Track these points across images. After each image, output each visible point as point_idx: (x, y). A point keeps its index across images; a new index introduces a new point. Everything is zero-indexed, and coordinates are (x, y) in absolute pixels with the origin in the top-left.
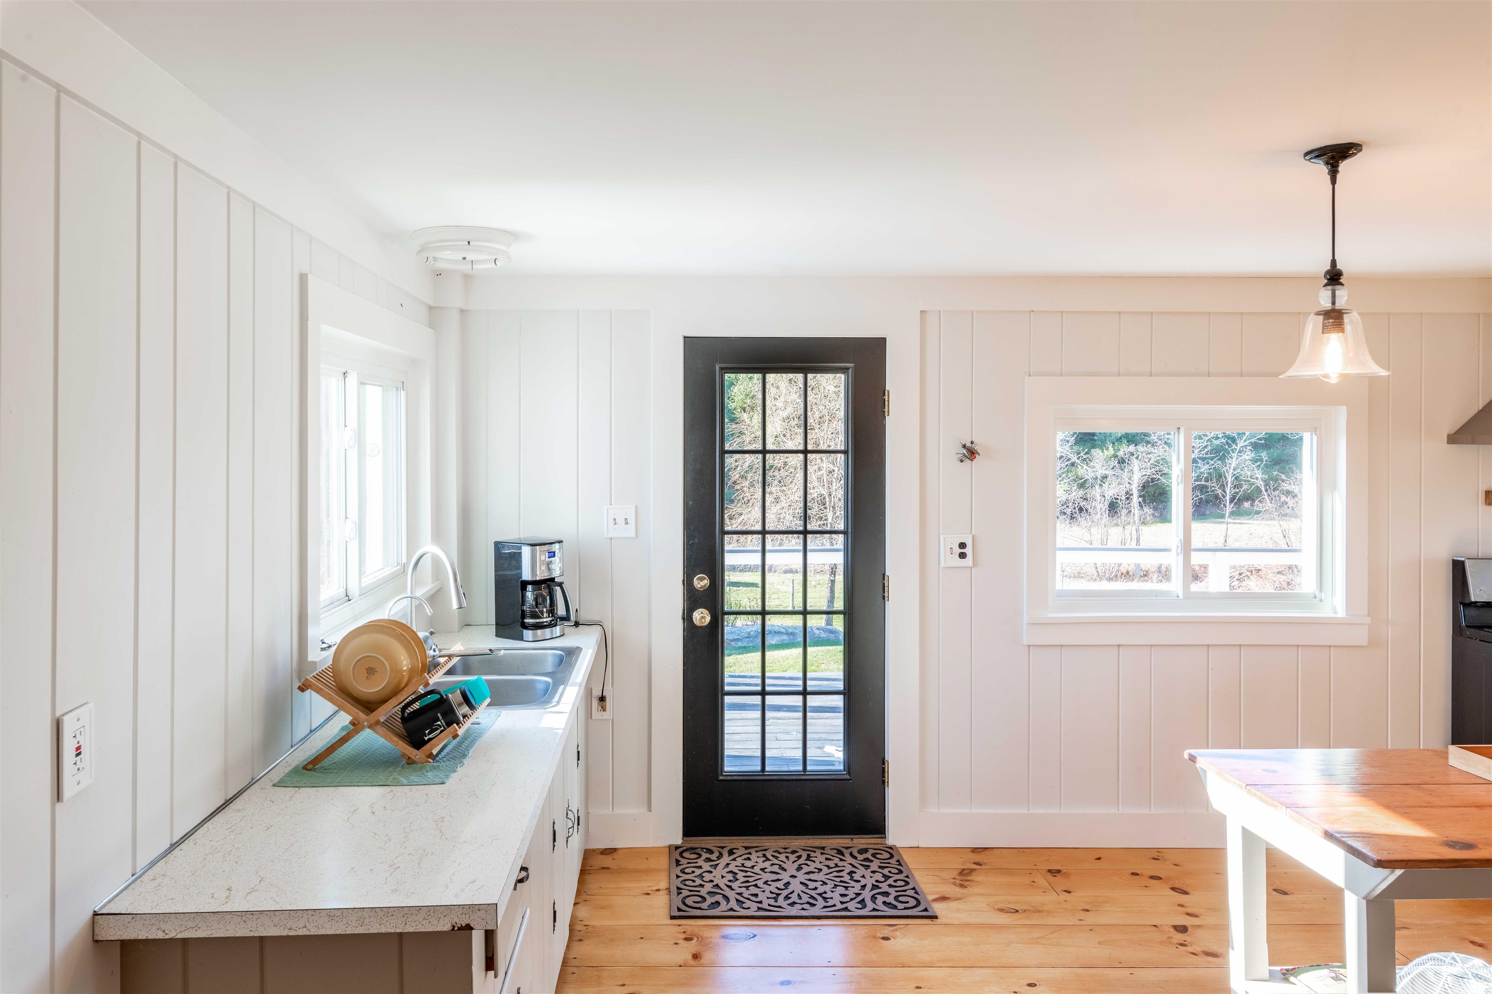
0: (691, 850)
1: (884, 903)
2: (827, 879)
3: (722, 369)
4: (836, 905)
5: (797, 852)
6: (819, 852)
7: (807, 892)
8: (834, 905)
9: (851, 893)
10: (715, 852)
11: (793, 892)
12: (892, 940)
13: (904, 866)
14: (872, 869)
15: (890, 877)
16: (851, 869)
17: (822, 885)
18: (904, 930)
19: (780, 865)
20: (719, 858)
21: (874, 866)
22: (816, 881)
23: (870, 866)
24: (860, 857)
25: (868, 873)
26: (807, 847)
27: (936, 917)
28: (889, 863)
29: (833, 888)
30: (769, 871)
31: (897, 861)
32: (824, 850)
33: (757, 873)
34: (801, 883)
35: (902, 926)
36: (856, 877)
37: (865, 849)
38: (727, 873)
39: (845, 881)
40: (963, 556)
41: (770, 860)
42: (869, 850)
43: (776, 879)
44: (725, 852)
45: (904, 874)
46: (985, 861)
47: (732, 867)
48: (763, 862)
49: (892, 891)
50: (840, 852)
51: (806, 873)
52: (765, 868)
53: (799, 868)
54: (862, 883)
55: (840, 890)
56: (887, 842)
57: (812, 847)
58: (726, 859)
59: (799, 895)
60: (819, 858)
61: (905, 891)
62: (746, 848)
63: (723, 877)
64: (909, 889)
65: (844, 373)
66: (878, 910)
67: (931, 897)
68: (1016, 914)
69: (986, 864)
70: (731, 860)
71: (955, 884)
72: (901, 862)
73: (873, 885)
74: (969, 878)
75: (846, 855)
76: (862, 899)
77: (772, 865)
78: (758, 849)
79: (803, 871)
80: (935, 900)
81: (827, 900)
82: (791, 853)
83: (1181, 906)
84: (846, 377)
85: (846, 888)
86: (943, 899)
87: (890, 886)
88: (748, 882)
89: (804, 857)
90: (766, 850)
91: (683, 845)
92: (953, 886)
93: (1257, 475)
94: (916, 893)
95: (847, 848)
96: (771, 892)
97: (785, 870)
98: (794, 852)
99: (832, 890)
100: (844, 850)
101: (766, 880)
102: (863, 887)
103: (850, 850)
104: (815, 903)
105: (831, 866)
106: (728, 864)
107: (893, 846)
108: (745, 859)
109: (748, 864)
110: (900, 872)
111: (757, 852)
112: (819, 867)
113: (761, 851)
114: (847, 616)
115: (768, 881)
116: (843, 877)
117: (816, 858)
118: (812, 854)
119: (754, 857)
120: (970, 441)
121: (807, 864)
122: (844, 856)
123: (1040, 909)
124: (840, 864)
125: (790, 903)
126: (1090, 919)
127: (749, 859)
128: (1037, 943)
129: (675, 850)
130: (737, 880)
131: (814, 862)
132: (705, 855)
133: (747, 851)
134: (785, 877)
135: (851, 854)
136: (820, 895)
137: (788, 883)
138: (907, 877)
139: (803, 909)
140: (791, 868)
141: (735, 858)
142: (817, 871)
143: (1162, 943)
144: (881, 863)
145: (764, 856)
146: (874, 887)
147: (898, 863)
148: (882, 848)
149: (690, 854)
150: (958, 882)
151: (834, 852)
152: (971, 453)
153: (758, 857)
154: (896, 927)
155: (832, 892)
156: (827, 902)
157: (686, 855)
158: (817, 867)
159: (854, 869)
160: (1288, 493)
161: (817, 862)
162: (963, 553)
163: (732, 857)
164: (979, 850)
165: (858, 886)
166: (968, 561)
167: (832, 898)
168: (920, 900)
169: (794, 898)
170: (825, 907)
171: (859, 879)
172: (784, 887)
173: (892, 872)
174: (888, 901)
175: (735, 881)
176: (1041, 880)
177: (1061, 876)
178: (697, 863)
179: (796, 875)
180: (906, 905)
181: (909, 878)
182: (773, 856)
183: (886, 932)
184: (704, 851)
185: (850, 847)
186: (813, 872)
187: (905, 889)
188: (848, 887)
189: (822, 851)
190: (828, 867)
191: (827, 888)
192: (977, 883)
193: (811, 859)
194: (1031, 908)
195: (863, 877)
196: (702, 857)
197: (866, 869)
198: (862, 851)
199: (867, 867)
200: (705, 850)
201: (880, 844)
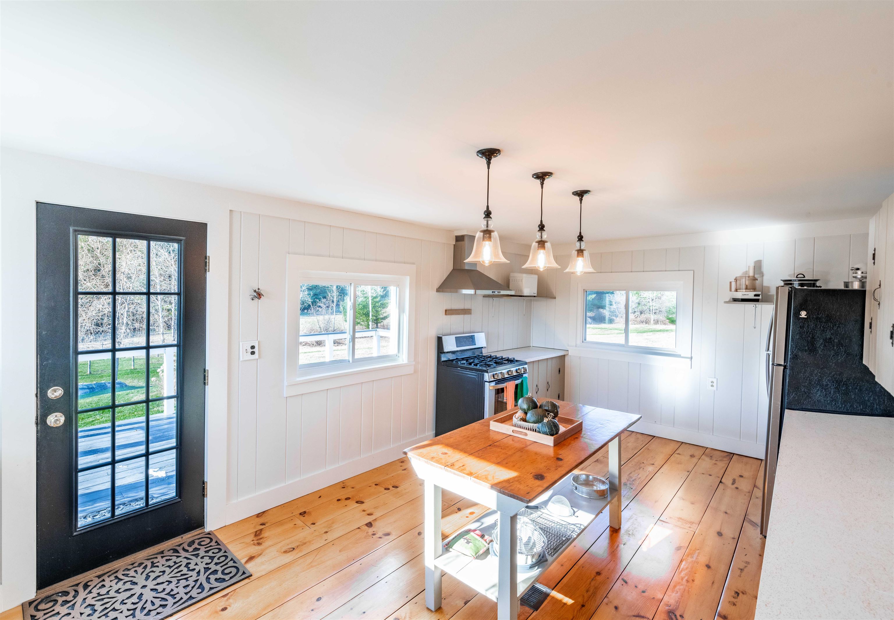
0: (47, 599)
1: (216, 580)
2: (171, 578)
3: (75, 231)
4: (183, 597)
5: (143, 563)
6: (159, 556)
7: (158, 596)
8: (182, 598)
9: (191, 582)
10: (70, 592)
11: (147, 601)
12: (229, 608)
13: (221, 544)
14: (201, 555)
15: (215, 557)
16: (186, 561)
17: (168, 585)
18: (234, 596)
19: (131, 581)
20: (75, 597)
21: (202, 553)
22: (163, 583)
23: (199, 554)
24: (191, 549)
25: (198, 560)
26: (150, 556)
27: (251, 575)
28: (211, 546)
29: (177, 584)
30: (123, 590)
31: (215, 543)
32: (163, 553)
33: (113, 596)
34: (152, 590)
35: (232, 593)
36: (192, 566)
37: (192, 541)
38: (85, 608)
39: (185, 573)
40: (253, 353)
41: (122, 580)
42: (196, 541)
43: (130, 595)
44: (80, 589)
45: (223, 551)
46: (266, 521)
47: (89, 601)
48: (116, 584)
49: (218, 568)
50: (176, 551)
51: (153, 580)
52: (119, 589)
53: (147, 578)
54: (197, 570)
55: (183, 583)
56: (205, 530)
57: (154, 555)
58: (82, 594)
59: (152, 602)
60: (161, 561)
61: (227, 564)
62: (99, 577)
63: (81, 614)
64: (229, 562)
65: (178, 243)
66: (213, 588)
67: (243, 561)
68: (294, 551)
69: (267, 522)
70: (87, 594)
71: (254, 545)
72: (218, 542)
73: (204, 568)
74: (261, 537)
75: (180, 552)
76: (200, 583)
77: (125, 583)
78: (108, 573)
79: (151, 578)
80: (247, 562)
81: (175, 596)
82: (138, 566)
83: (364, 511)
84: (180, 245)
85: (186, 579)
86: (251, 558)
87: (216, 564)
88: (106, 608)
89: (149, 565)
90: (117, 572)
91: (38, 597)
92: (254, 546)
93: (309, 300)
94: (234, 562)
95: (179, 545)
96: (128, 610)
97: (137, 584)
98: (140, 565)
99: (176, 585)
100: (177, 548)
101: (122, 600)
102: (199, 573)
103: (182, 547)
104: (166, 604)
105: (171, 565)
106: (85, 599)
107: (209, 531)
108: (100, 588)
109: (103, 591)
110: (220, 550)
111: (109, 577)
112: (162, 570)
113: (113, 574)
114: (179, 399)
115: (123, 600)
116: (182, 571)
117: (158, 563)
118: (155, 561)
119: (107, 583)
120: (258, 288)
121: (153, 571)
122: (178, 552)
123: (305, 541)
124: (178, 560)
125: (146, 613)
126: (331, 536)
127: (103, 586)
128: (312, 567)
129: (29, 607)
130: (96, 611)
131: (158, 566)
132: (60, 600)
133: (101, 579)
134: (137, 590)
135: (184, 549)
136: (168, 594)
137: (141, 594)
138: (225, 552)
139: (158, 613)
140: (140, 579)
141: (91, 590)
142: (162, 574)
143: (365, 537)
144: (205, 548)
145: (116, 577)
146: (206, 569)
147: (217, 544)
148: (203, 536)
149: (45, 604)
150: (256, 542)
151: (171, 553)
152: (259, 295)
153: (111, 581)
154: (228, 596)
155: (177, 587)
156: (175, 598)
157: (42, 606)
158: (161, 571)
159: (189, 561)
160: (320, 307)
161: (160, 566)
162: (253, 352)
163: (87, 591)
164: (260, 515)
165: (194, 574)
166: (256, 356)
167: (178, 593)
168: (238, 567)
169: (149, 606)
170: (175, 603)
171: (194, 568)
172: (138, 600)
173: (215, 552)
174: (218, 578)
175: (94, 613)
176: (299, 522)
177: (307, 515)
178: (53, 610)
179: (146, 585)
180: (231, 575)
181: (226, 553)
182: (123, 575)
183: (223, 603)
184: (59, 596)
185: (181, 544)
186: (159, 576)
187: (226, 562)
188: (188, 578)
189: (162, 555)
190: (170, 567)
191: (172, 586)
192: (267, 538)
193: (155, 565)
194: (300, 543)
195: (196, 564)
196: (59, 602)
197: (197, 557)
198: (191, 544)
199: (197, 556)
200: (60, 594)
201: (202, 533)
